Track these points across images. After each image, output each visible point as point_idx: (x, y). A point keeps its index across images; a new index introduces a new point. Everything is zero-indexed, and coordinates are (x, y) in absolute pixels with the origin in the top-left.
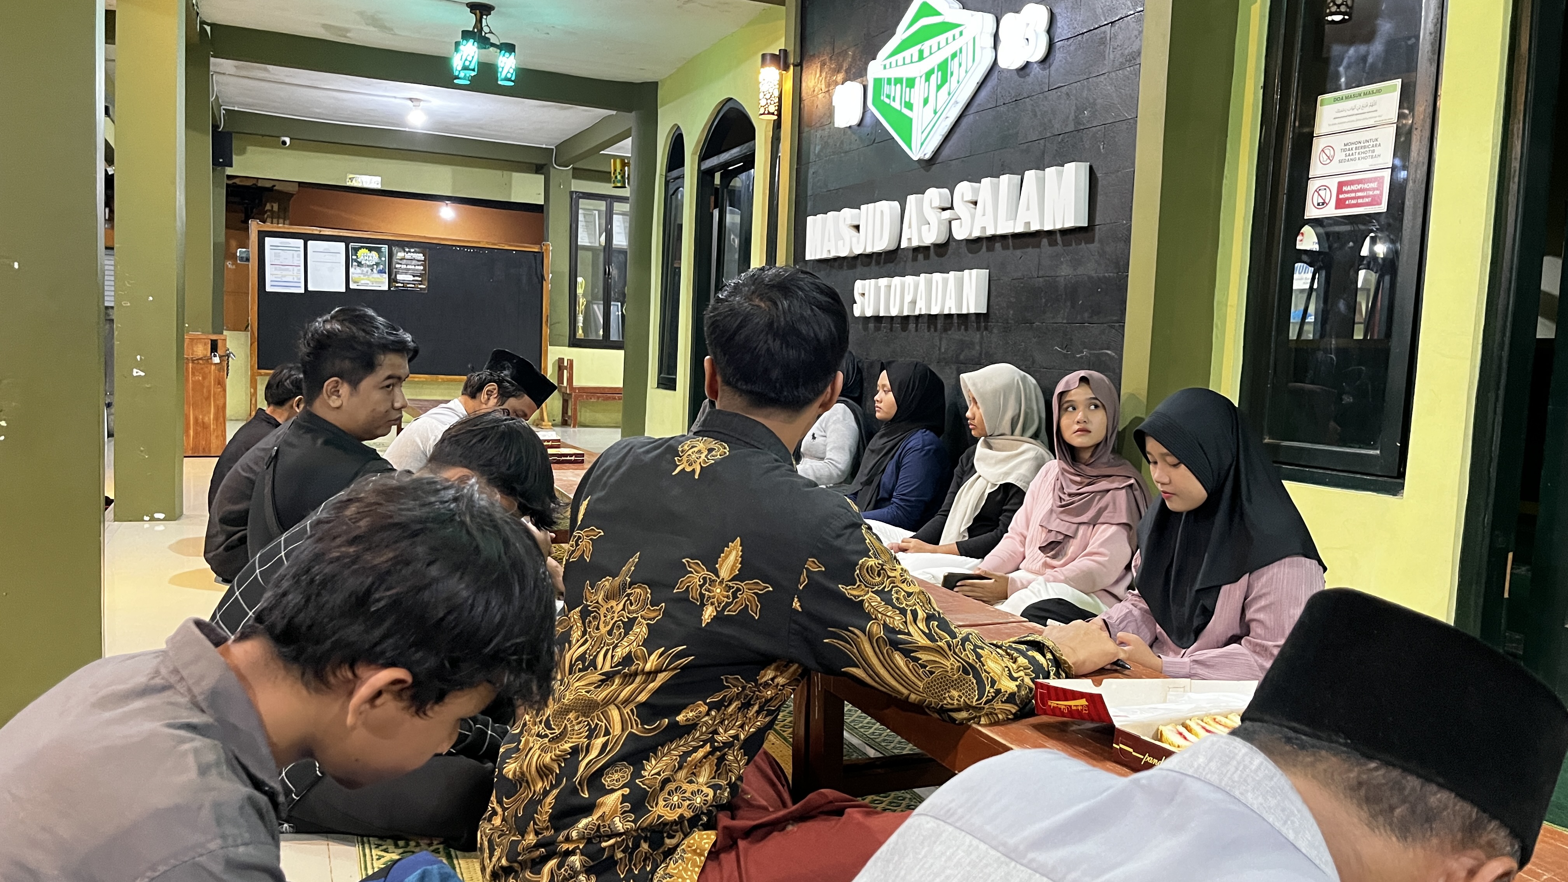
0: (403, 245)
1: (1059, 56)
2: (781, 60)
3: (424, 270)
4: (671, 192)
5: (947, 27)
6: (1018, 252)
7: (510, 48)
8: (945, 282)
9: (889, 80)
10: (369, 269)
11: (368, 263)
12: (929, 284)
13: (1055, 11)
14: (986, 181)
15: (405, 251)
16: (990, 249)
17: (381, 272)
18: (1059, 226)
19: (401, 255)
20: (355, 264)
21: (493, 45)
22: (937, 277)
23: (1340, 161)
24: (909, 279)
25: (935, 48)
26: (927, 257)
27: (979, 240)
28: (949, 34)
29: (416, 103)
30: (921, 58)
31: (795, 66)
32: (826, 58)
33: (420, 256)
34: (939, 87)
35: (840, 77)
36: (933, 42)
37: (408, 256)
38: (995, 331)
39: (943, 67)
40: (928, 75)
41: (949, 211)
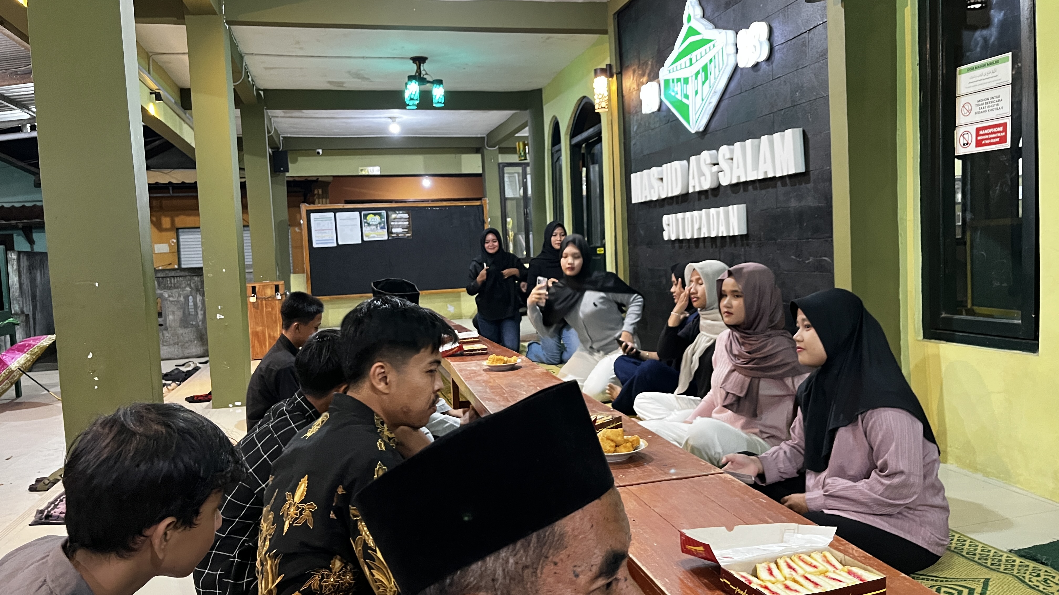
0: (394, 210)
1: (777, 56)
2: (608, 71)
3: (409, 224)
4: (555, 160)
5: (705, 42)
6: (763, 192)
7: (440, 82)
8: (718, 214)
9: (673, 80)
10: (374, 227)
11: (374, 223)
12: (708, 215)
13: (773, 25)
14: (737, 144)
15: (396, 213)
16: (745, 190)
17: (383, 228)
18: (785, 174)
19: (394, 216)
20: (366, 224)
21: (429, 82)
22: (713, 211)
23: (976, 113)
24: (696, 213)
25: (699, 57)
26: (707, 197)
27: (737, 184)
28: (707, 47)
29: (394, 119)
30: (691, 64)
31: (617, 74)
32: (635, 67)
33: (406, 216)
34: (704, 83)
35: (645, 79)
36: (697, 52)
37: (399, 216)
38: (753, 246)
39: (705, 68)
40: (697, 74)
41: (716, 166)
